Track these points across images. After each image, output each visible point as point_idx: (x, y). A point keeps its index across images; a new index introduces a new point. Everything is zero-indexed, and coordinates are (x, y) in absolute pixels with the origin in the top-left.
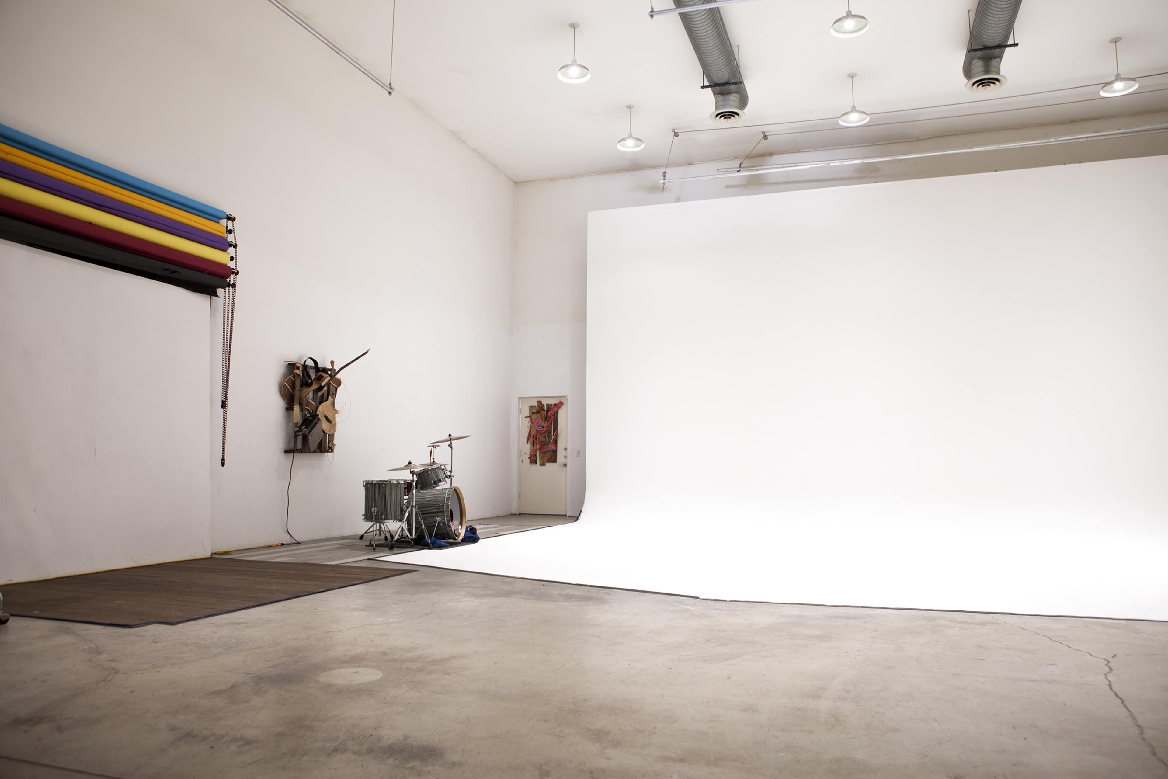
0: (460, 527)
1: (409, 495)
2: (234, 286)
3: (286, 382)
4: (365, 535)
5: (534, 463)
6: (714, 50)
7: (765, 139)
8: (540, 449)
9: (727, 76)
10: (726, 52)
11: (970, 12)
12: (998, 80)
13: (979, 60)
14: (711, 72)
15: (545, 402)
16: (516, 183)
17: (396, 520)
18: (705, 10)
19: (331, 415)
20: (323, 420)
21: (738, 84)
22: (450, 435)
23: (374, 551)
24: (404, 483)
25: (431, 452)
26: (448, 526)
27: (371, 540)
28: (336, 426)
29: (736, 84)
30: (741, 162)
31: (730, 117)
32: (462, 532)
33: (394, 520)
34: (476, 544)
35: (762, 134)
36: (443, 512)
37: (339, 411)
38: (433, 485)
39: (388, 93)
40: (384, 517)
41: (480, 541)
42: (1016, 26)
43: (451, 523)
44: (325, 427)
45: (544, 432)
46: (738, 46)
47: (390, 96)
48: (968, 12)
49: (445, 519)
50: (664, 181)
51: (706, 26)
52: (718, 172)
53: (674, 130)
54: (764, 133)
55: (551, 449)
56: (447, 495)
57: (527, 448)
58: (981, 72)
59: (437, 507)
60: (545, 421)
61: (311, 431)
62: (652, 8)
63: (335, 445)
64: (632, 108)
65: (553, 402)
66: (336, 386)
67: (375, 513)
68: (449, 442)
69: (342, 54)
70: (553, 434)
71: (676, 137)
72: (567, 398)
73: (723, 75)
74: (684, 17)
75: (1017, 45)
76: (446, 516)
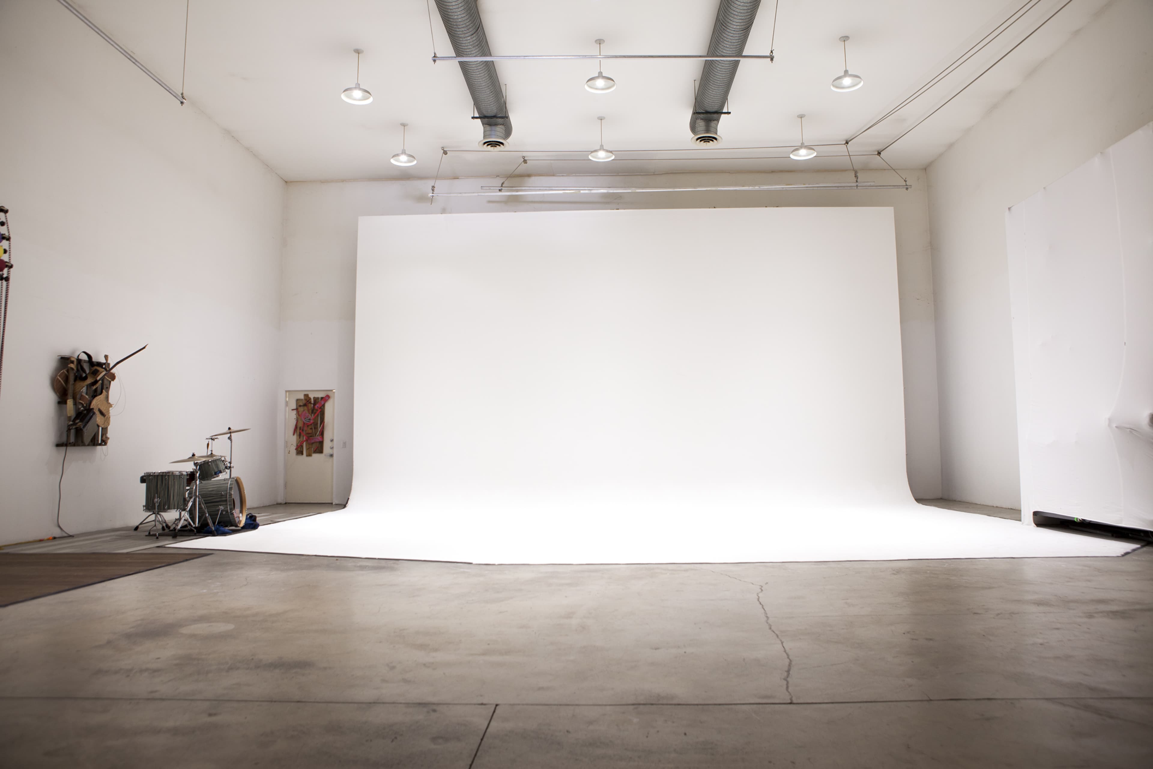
0: (241, 515)
1: (191, 486)
2: (7, 279)
3: (59, 376)
4: (140, 526)
5: (301, 454)
6: (486, 89)
7: (524, 163)
8: (307, 440)
9: (495, 111)
10: (495, 91)
11: (695, 81)
12: (716, 139)
13: (702, 121)
14: (482, 106)
15: (312, 396)
16: (286, 182)
17: (179, 510)
18: (482, 61)
19: (105, 408)
20: (97, 413)
21: (504, 118)
22: (229, 429)
23: (157, 539)
24: (186, 474)
25: (208, 444)
26: (231, 514)
27: (150, 530)
28: (110, 420)
29: (502, 118)
30: (502, 182)
31: (496, 145)
32: (243, 519)
33: (177, 510)
34: (257, 530)
35: (522, 158)
36: (226, 501)
37: (113, 404)
38: (213, 475)
39: (180, 102)
40: (167, 507)
41: (260, 527)
42: (729, 97)
43: (234, 511)
44: (99, 421)
45: (311, 424)
46: (506, 85)
47: (182, 105)
48: (694, 81)
49: (227, 508)
50: (433, 195)
51: (480, 70)
52: (482, 189)
53: (443, 148)
54: (524, 157)
55: (318, 441)
56: (230, 485)
57: (294, 440)
58: (703, 131)
59: (220, 497)
60: (312, 413)
61: (86, 425)
62: (435, 54)
63: (109, 438)
64: (406, 126)
65: (320, 395)
66: (110, 380)
67: (157, 503)
68: (229, 435)
69: (138, 64)
70: (320, 426)
71: (445, 154)
72: (334, 392)
73: (491, 109)
74: (463, 66)
75: (730, 113)
76: (229, 505)
